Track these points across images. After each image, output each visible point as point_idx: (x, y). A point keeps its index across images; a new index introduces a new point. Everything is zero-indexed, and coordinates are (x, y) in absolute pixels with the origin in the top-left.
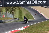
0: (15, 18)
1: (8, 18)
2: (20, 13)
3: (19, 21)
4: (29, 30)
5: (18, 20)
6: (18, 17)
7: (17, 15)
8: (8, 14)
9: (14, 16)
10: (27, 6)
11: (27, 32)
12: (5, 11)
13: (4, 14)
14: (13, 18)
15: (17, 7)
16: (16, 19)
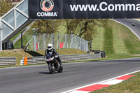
0: (93, 51)
1: (73, 51)
2: (109, 35)
3: (103, 59)
4: (135, 84)
5: (103, 55)
6: (101, 48)
7: (98, 42)
8: (74, 38)
9: (89, 44)
10: (128, 18)
11: (131, 90)
12: (66, 30)
13: (64, 39)
14: (87, 50)
15: (99, 20)
16: (97, 52)
